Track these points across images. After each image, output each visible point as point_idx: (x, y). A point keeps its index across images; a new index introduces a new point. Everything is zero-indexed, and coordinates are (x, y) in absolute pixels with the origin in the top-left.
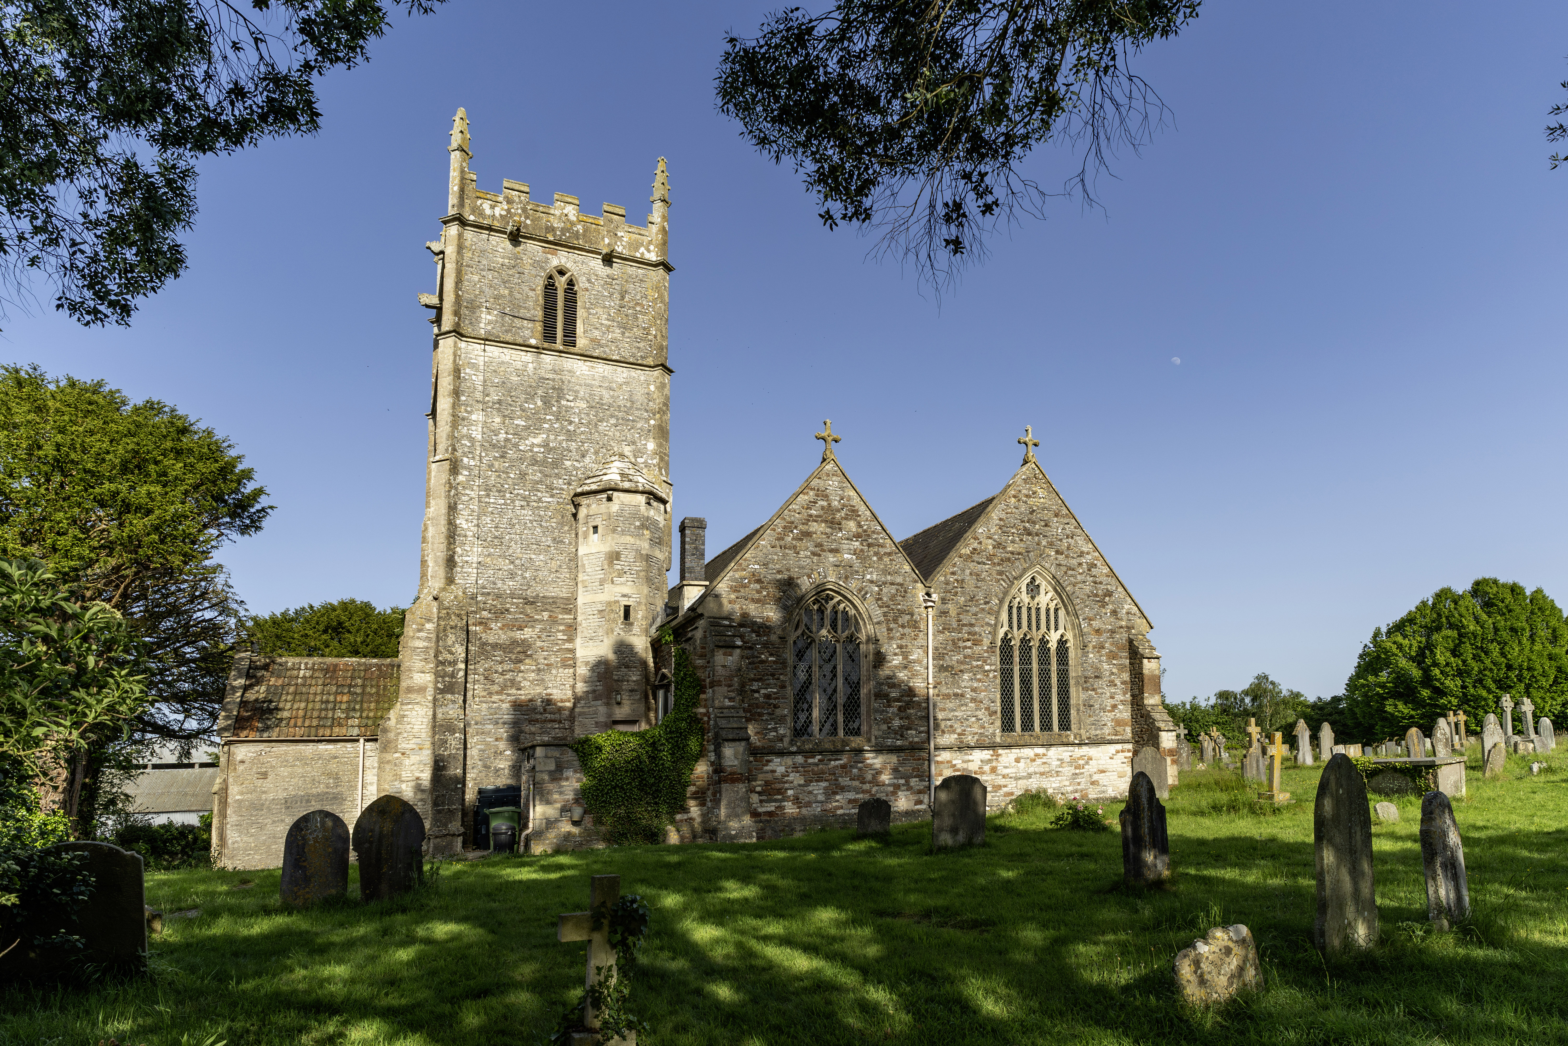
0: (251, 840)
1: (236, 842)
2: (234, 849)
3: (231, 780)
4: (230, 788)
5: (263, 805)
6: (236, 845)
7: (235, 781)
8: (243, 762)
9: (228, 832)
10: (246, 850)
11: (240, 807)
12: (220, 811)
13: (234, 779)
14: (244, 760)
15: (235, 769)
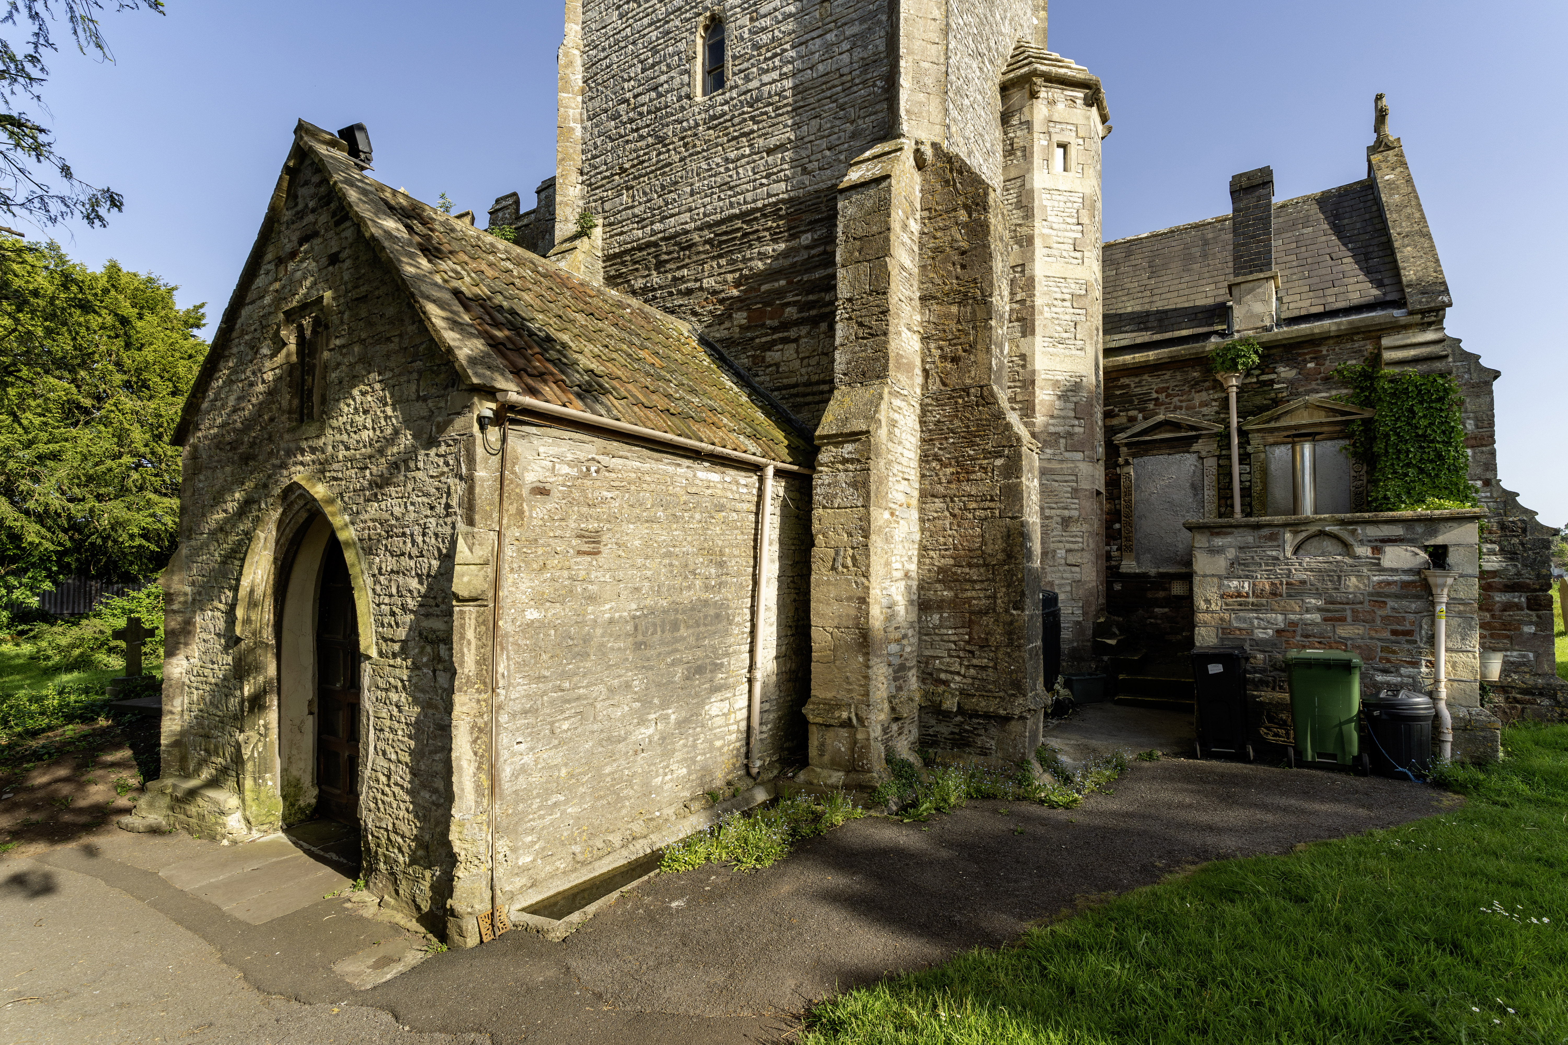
0: (559, 757)
1: (523, 770)
2: (517, 797)
3: (509, 552)
4: (509, 580)
5: (588, 639)
6: (522, 782)
7: (523, 556)
8: (542, 491)
9: (504, 739)
13: (519, 550)
14: (548, 486)
15: (520, 513)
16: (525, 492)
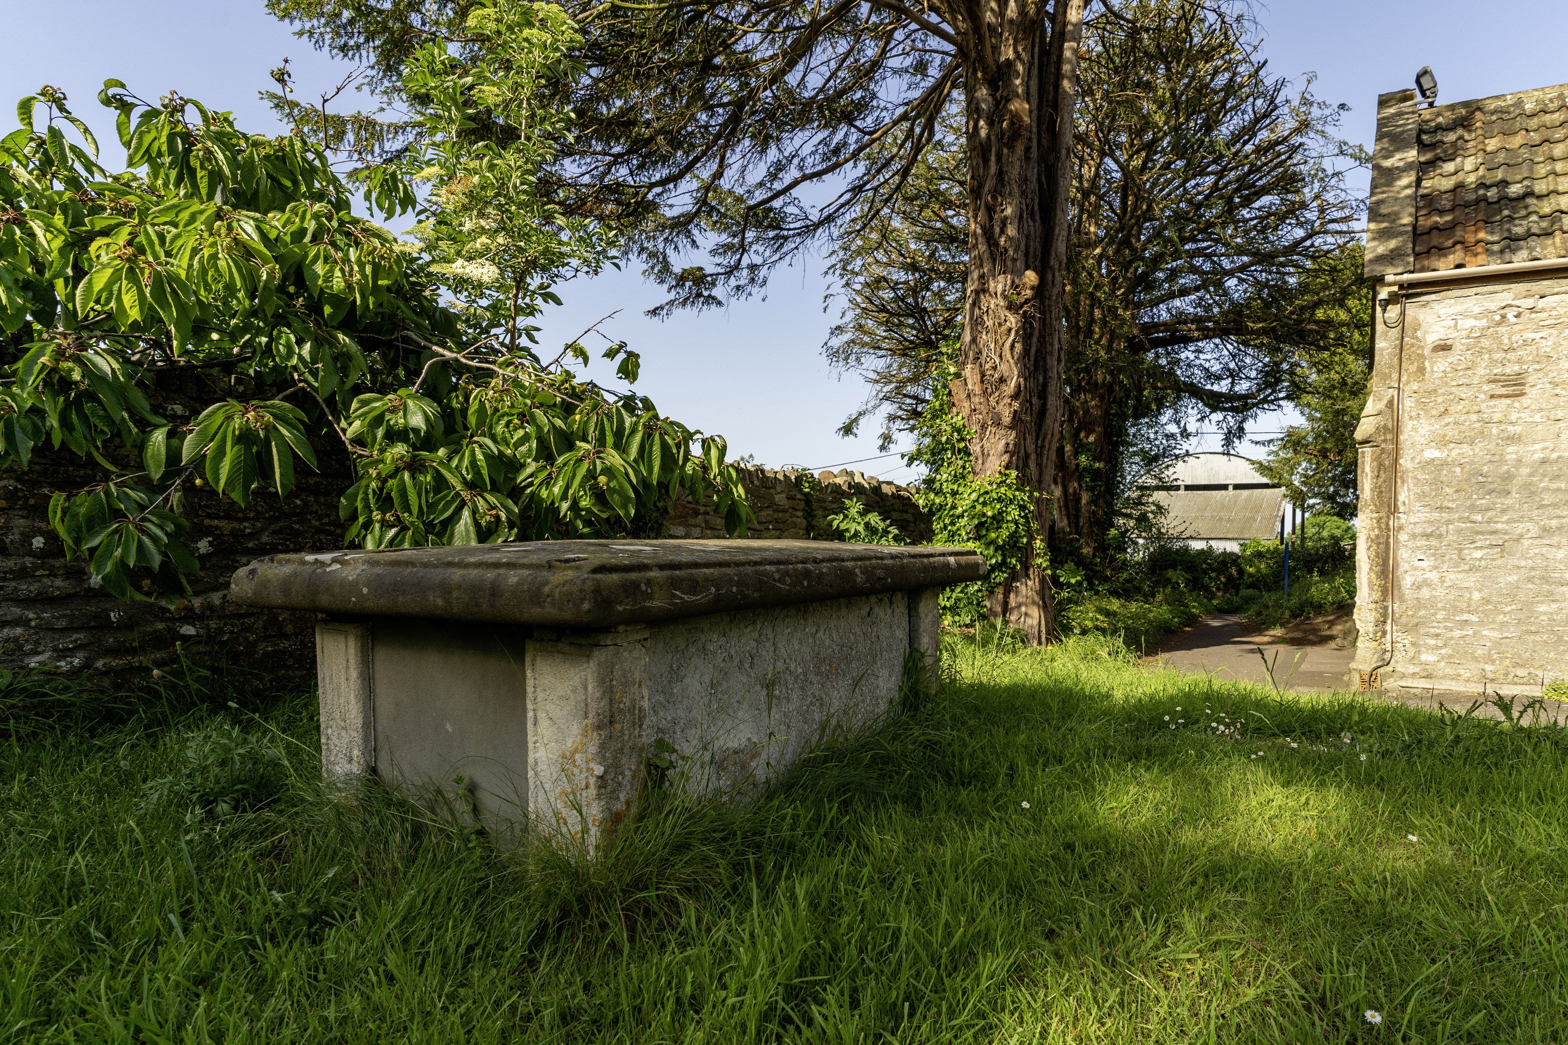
0: (1470, 581)
1: (1426, 583)
2: (1419, 604)
3: (1408, 403)
4: (1408, 426)
5: (1508, 477)
6: (1425, 593)
7: (1423, 406)
8: (1444, 348)
9: (1403, 553)
10: (1455, 609)
11: (1437, 484)
12: (1378, 491)
13: (1417, 401)
14: (1449, 342)
15: (1422, 370)
16: (1426, 352)
